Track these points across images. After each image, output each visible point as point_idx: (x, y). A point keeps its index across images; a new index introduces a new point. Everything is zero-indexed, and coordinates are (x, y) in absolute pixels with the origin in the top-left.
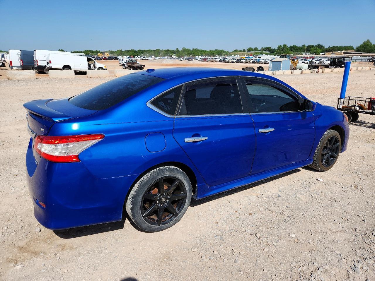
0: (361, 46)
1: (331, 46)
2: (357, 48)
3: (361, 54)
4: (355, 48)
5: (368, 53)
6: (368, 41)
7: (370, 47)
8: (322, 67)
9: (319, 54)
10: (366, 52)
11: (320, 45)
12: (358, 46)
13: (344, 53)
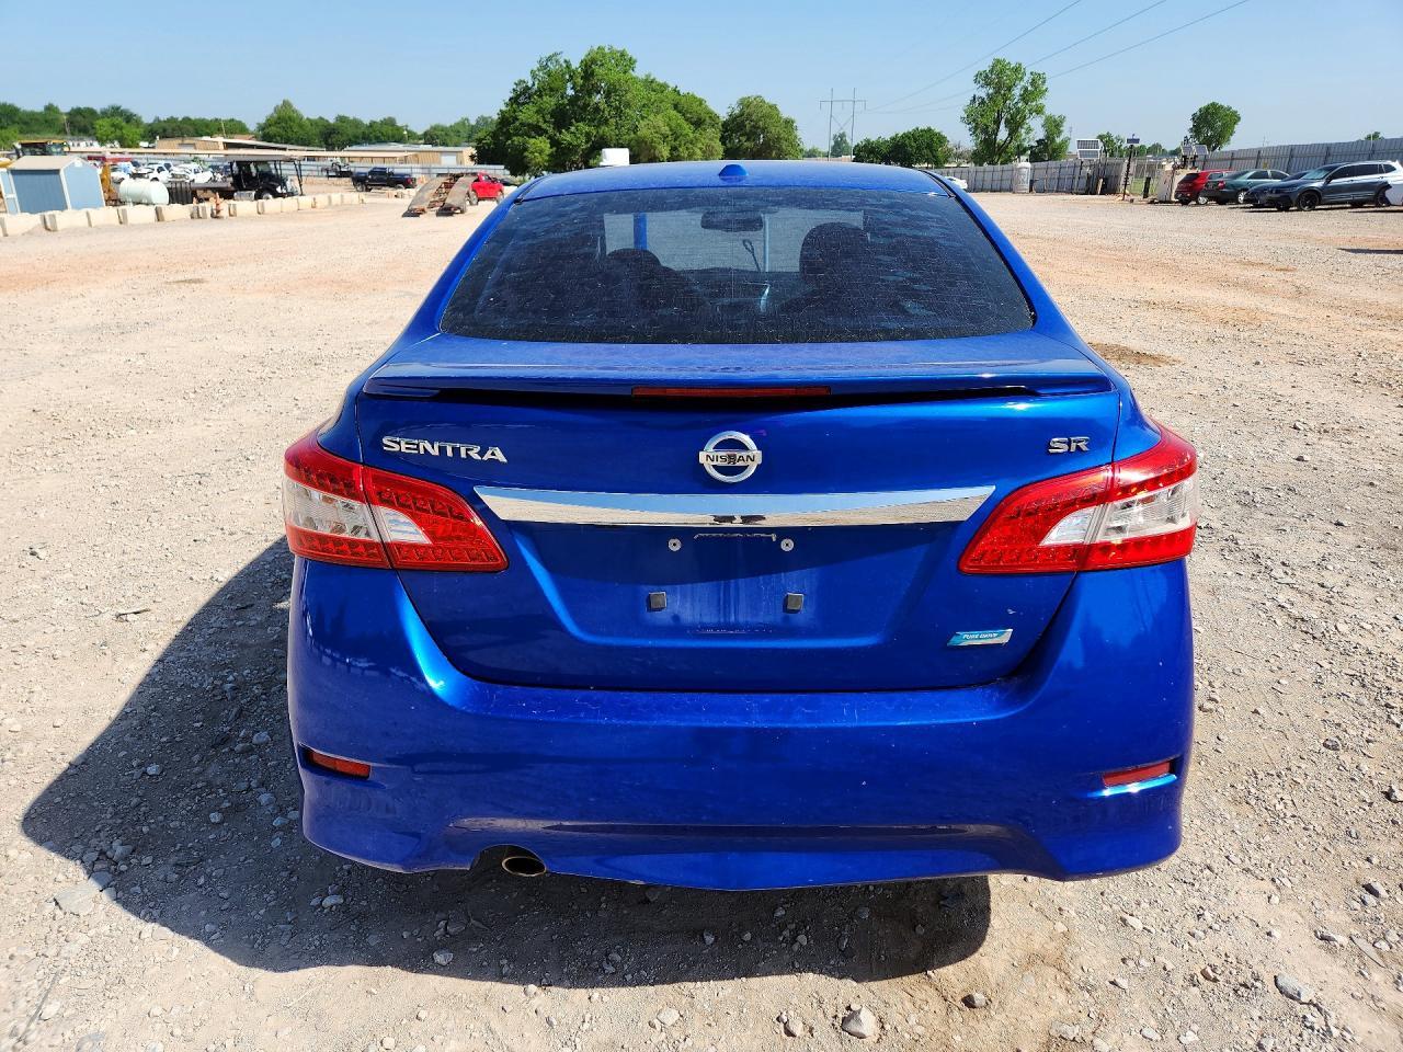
0: (269, 123)
1: (163, 118)
2: (262, 128)
3: (285, 149)
4: (252, 127)
5: (306, 148)
6: (286, 104)
7: (301, 126)
8: (205, 195)
9: (137, 146)
10: (298, 145)
11: (118, 108)
12: (262, 120)
13: (228, 146)
